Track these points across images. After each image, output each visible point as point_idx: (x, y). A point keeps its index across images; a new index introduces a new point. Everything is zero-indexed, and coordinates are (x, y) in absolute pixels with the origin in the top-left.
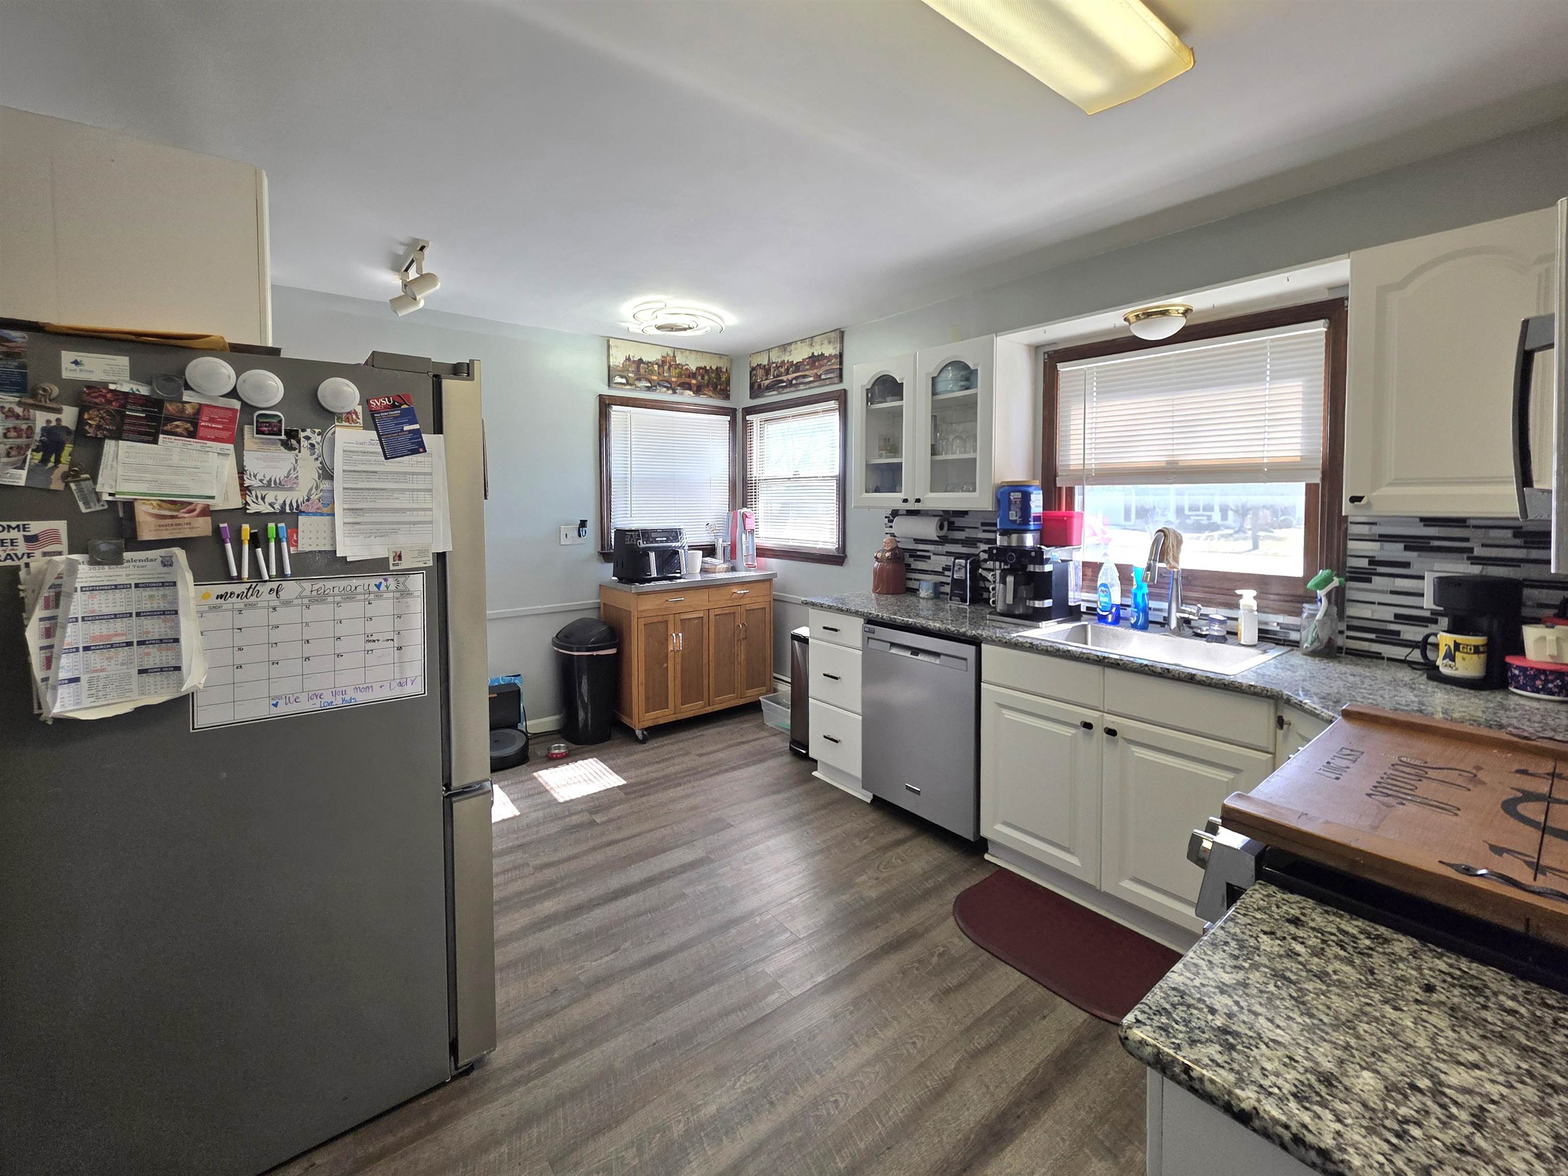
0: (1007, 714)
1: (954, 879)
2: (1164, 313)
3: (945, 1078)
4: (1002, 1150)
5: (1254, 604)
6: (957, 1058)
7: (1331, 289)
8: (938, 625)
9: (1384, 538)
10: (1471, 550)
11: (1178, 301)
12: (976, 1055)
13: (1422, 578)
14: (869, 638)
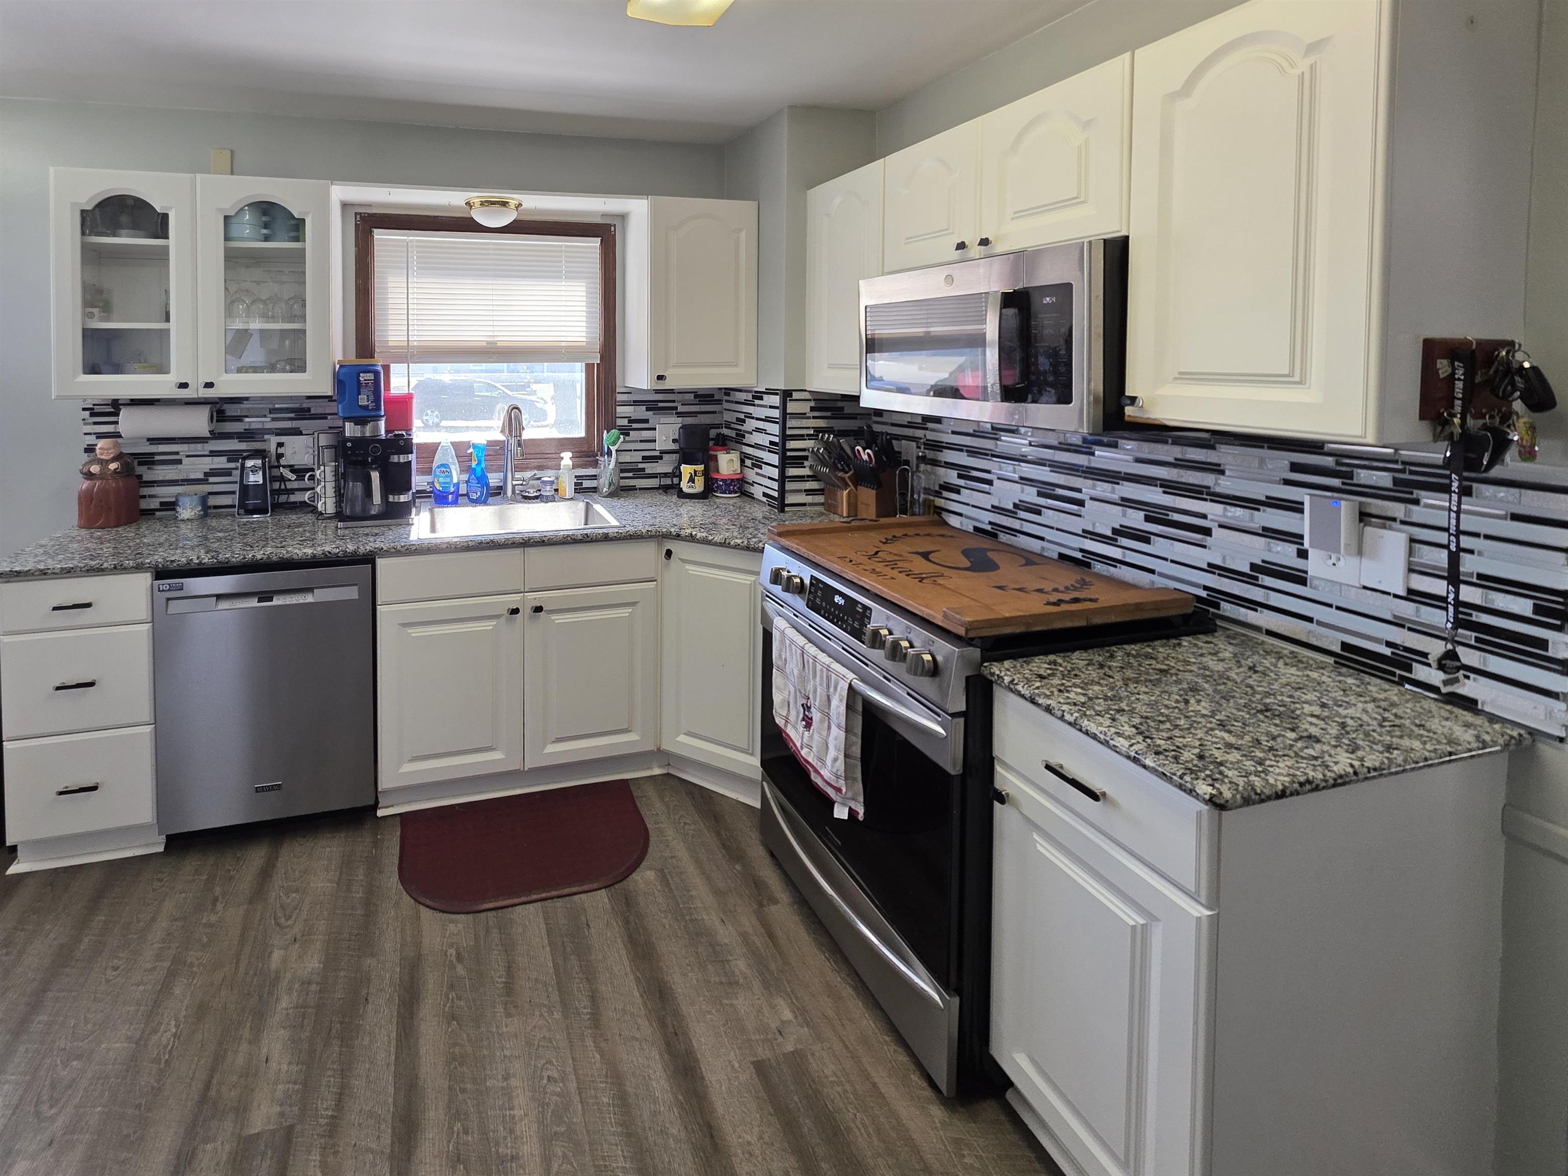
0: (415, 632)
1: (374, 865)
2: (504, 204)
3: (606, 1076)
4: (703, 1078)
5: (570, 463)
6: (589, 1042)
7: (604, 215)
8: (309, 551)
9: (636, 403)
10: (676, 408)
11: (513, 198)
12: (596, 1021)
13: (655, 429)
14: (168, 599)
